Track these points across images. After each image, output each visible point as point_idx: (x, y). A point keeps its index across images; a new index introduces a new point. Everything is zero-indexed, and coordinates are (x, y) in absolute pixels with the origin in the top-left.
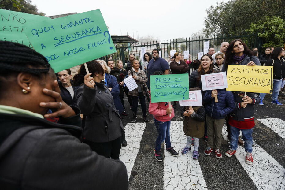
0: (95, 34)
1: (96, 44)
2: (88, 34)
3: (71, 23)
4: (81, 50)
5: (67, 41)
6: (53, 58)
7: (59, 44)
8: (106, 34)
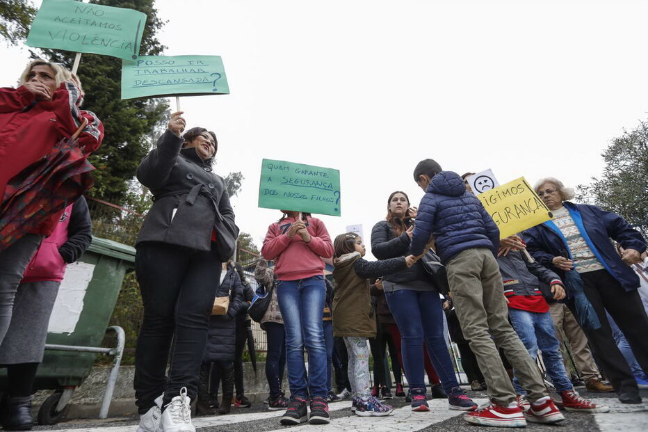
0: (325, 189)
1: (321, 199)
2: (318, 186)
3: (306, 171)
4: (303, 197)
5: (294, 184)
6: (272, 193)
7: (285, 183)
8: (337, 194)
